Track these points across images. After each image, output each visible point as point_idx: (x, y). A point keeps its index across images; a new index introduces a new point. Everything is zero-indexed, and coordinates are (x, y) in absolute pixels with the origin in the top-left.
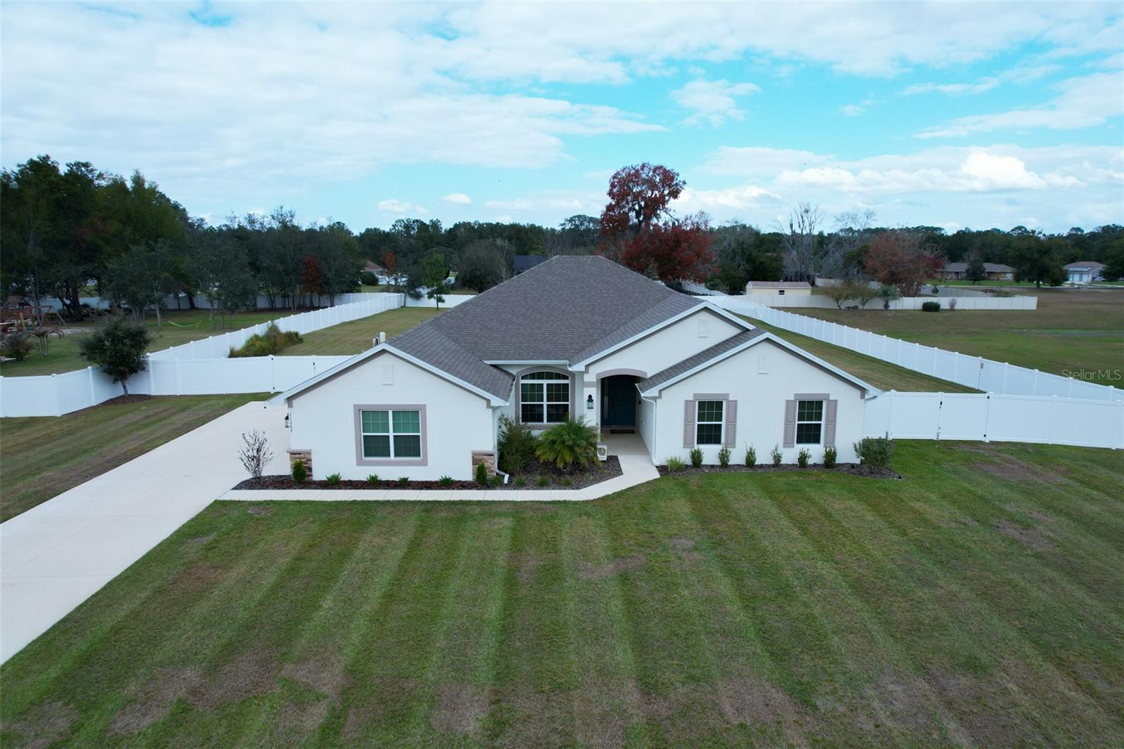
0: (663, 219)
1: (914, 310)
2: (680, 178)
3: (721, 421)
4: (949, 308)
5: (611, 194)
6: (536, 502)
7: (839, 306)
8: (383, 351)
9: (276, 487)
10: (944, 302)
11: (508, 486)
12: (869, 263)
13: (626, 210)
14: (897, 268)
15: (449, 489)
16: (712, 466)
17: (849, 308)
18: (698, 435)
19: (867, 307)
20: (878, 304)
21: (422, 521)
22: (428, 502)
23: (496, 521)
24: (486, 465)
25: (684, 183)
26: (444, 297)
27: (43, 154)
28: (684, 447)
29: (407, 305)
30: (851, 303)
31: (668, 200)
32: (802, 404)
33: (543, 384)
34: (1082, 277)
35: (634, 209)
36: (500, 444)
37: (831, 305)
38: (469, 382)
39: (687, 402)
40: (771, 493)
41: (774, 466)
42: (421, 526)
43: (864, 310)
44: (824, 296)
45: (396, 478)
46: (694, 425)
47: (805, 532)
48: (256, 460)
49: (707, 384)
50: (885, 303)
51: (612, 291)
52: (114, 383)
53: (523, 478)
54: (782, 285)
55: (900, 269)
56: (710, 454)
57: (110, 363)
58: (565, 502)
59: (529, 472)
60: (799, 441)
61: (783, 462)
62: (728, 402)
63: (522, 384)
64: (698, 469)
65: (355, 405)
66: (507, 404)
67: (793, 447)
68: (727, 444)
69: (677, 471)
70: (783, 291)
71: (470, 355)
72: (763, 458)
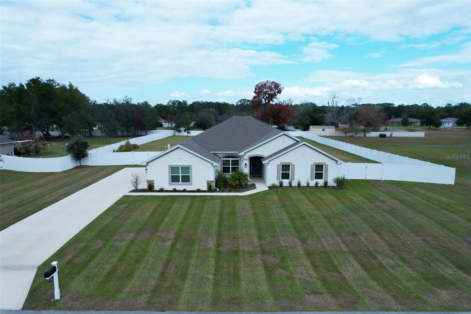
0: (275, 101)
1: (376, 137)
2: (281, 86)
3: (289, 171)
4: (390, 136)
5: (255, 92)
6: (228, 196)
7: (346, 135)
8: (179, 147)
9: (143, 192)
10: (388, 134)
11: (219, 192)
12: (359, 119)
13: (261, 98)
14: (370, 121)
15: (200, 192)
16: (286, 187)
17: (350, 136)
18: (282, 176)
19: (357, 136)
20: (361, 135)
21: (192, 200)
22: (193, 196)
23: (215, 200)
24: (212, 185)
25: (283, 88)
26: (190, 131)
27: (37, 76)
28: (277, 180)
29: (175, 135)
30: (351, 134)
31: (277, 95)
32: (316, 166)
33: (230, 160)
34: (448, 124)
35: (264, 98)
36: (216, 179)
37: (344, 135)
38: (206, 158)
39: (278, 165)
40: (304, 194)
41: (307, 186)
42: (192, 202)
43: (356, 137)
44: (340, 131)
45: (182, 190)
46: (280, 173)
47: (313, 204)
48: (136, 183)
49: (285, 159)
50: (364, 134)
51: (254, 129)
52: (77, 161)
53: (224, 189)
54: (323, 127)
55: (371, 121)
56: (286, 182)
57: (76, 154)
58: (237, 196)
59: (225, 188)
60: (316, 178)
61: (309, 185)
62: (292, 165)
63: (223, 160)
64: (282, 187)
65: (169, 165)
66: (219, 165)
67: (313, 180)
68: (291, 179)
69: (274, 188)
70: (324, 130)
71: (205, 150)
72: (304, 184)
